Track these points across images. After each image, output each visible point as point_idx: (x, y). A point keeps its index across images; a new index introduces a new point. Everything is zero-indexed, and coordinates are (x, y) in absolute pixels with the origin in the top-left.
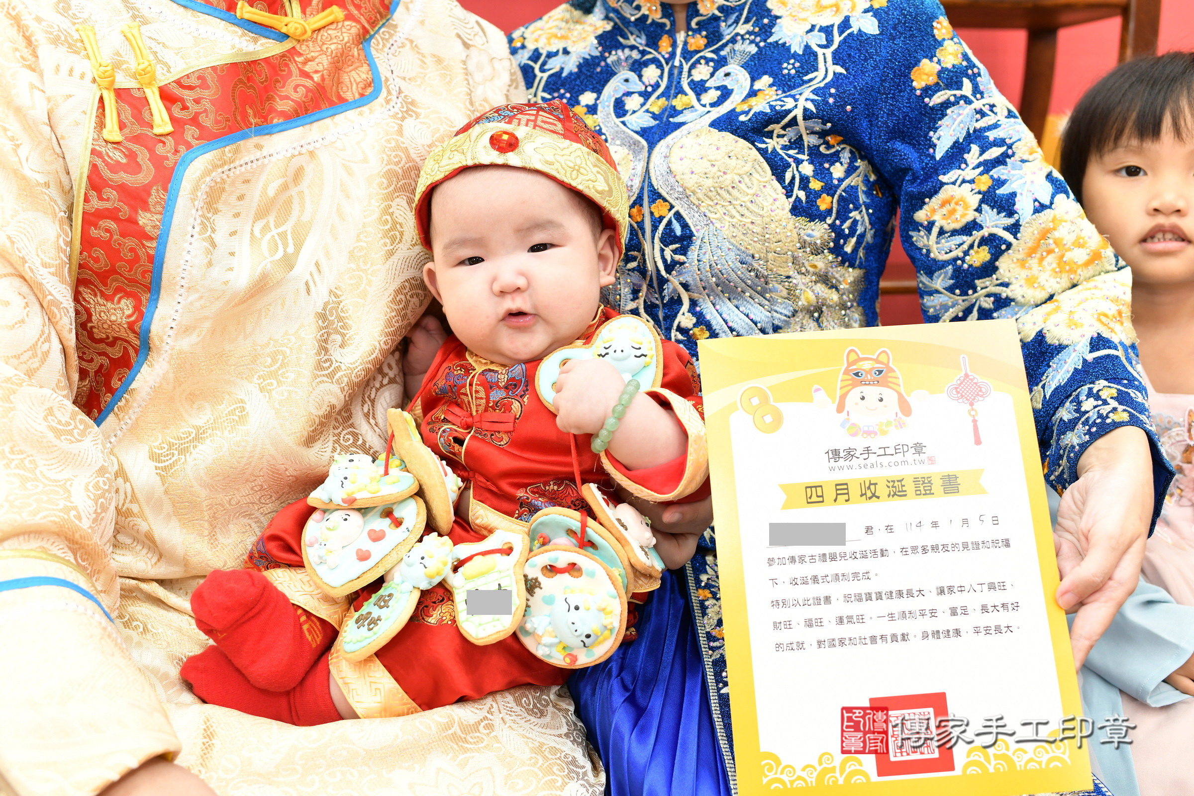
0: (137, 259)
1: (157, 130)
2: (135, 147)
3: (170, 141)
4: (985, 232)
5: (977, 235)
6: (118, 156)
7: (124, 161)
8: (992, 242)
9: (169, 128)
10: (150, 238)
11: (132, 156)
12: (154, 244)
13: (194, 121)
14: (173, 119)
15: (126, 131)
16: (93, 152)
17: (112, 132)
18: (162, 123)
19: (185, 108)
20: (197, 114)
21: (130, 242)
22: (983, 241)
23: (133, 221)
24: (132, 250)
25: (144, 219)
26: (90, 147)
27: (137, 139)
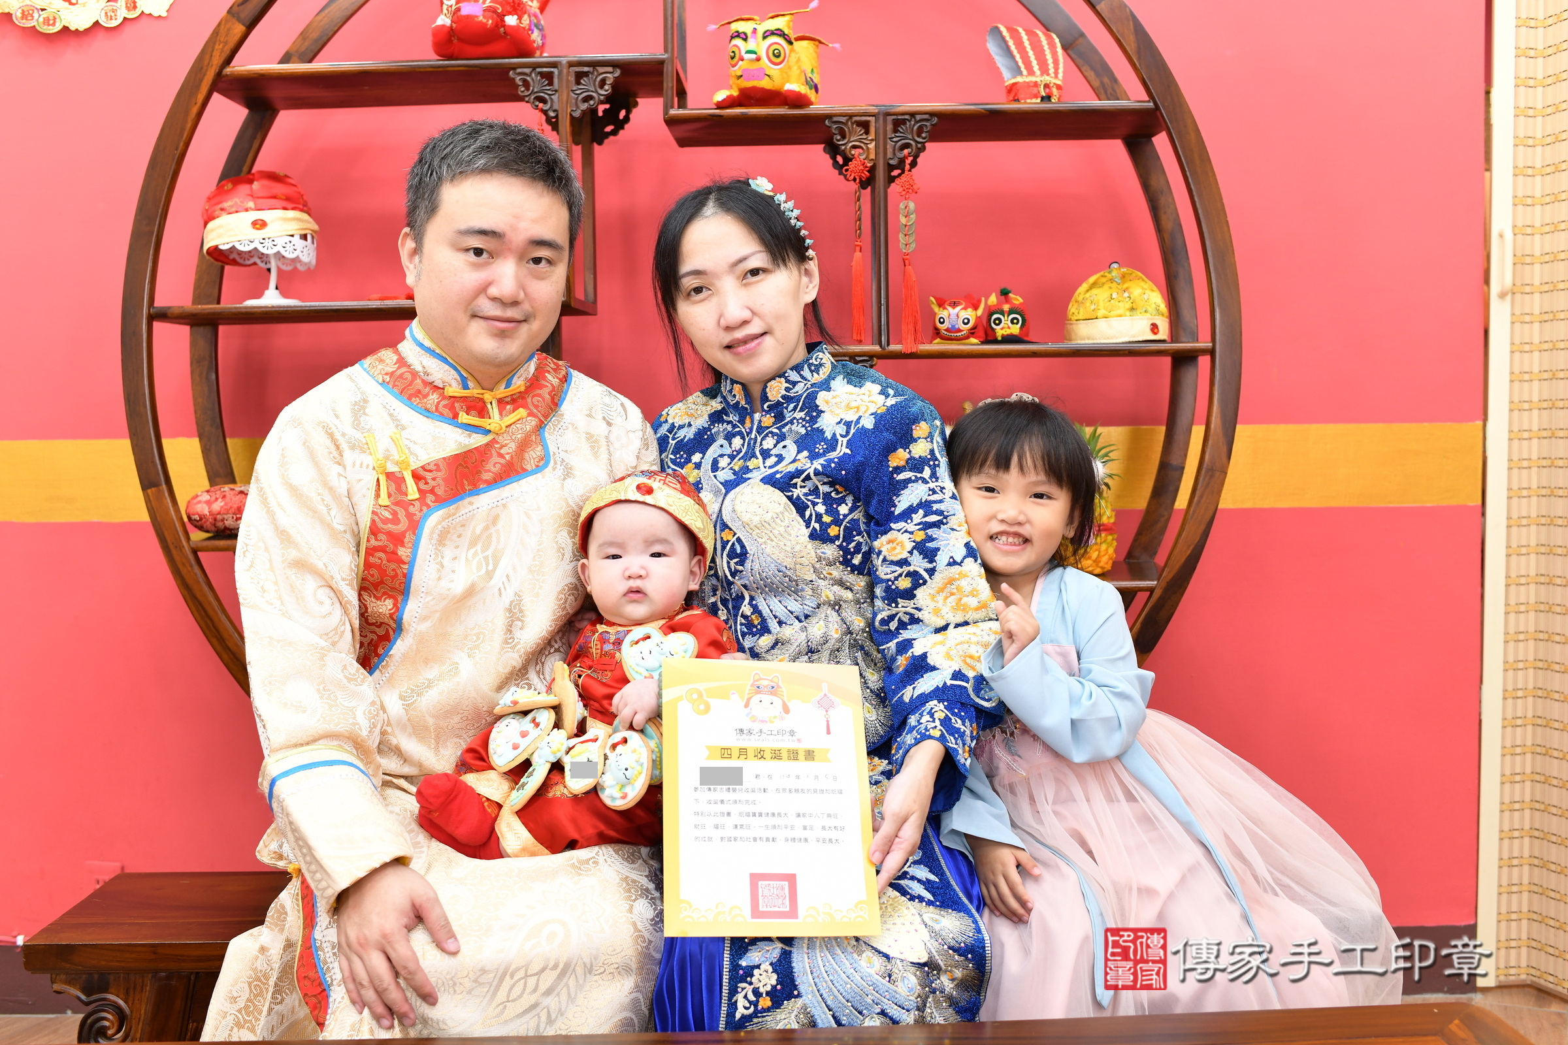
0: (396, 575)
1: (410, 497)
2: (397, 508)
3: (417, 504)
4: (911, 569)
5: (906, 569)
6: (387, 515)
7: (390, 517)
8: (914, 575)
9: (417, 496)
10: (404, 563)
11: (395, 514)
12: (406, 566)
13: (432, 491)
14: (419, 490)
15: (392, 499)
16: (373, 512)
17: (384, 500)
18: (413, 492)
19: (427, 483)
20: (434, 487)
21: (393, 566)
22: (909, 574)
23: (394, 553)
24: (394, 570)
25: (402, 552)
26: (371, 509)
27: (397, 503)
